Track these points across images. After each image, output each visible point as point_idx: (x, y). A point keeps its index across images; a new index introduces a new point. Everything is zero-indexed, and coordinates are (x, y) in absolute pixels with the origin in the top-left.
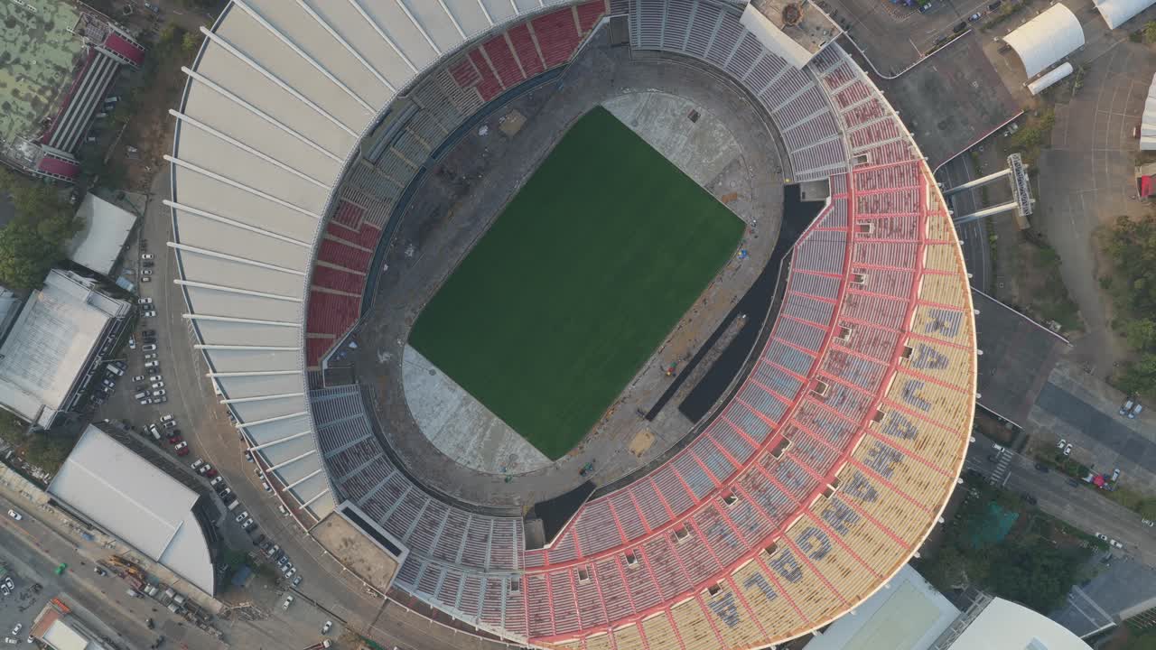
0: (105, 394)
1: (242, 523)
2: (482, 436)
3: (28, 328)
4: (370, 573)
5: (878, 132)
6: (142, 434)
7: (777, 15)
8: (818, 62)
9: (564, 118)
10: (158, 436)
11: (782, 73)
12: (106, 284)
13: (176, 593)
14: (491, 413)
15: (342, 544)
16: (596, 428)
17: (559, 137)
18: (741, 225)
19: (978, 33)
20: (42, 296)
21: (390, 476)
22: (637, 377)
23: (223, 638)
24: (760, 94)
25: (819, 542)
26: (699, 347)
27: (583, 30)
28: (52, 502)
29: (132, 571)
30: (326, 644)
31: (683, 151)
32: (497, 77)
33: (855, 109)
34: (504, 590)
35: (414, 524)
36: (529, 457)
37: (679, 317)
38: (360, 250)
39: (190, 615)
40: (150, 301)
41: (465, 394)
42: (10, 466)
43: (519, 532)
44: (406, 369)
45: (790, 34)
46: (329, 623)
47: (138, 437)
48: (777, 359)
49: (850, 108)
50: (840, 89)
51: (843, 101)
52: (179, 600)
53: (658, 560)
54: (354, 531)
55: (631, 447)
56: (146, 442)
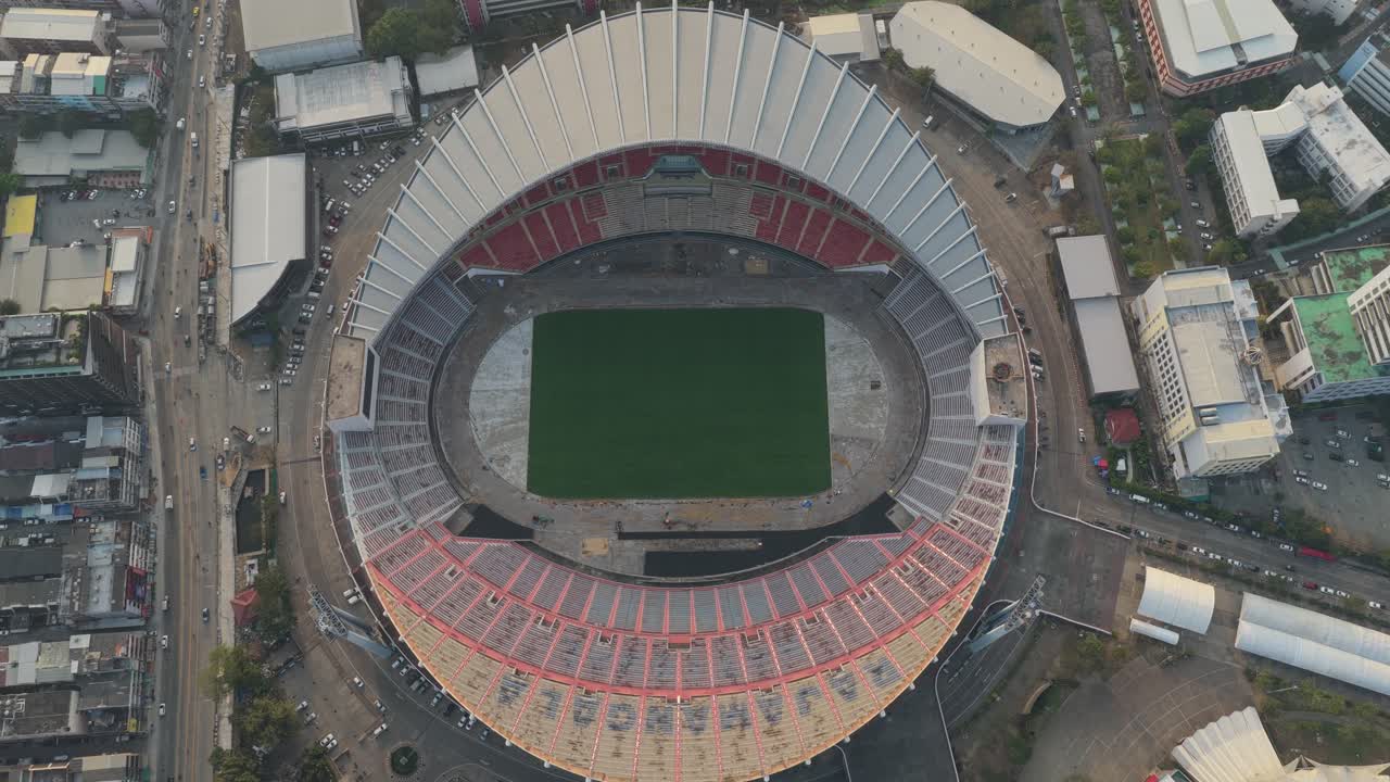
0: (333, 154)
1: (304, 311)
2: (504, 424)
3: (345, 72)
4: (336, 400)
5: (983, 513)
6: (322, 198)
7: (993, 363)
8: (994, 430)
9: (791, 297)
10: (328, 208)
11: (964, 417)
12: (415, 98)
13: (214, 305)
14: (528, 416)
15: (344, 364)
16: (579, 502)
17: (776, 305)
18: (828, 485)
19: (1134, 546)
20: (374, 65)
21: (420, 381)
22: (645, 501)
23: (202, 363)
24: (935, 418)
25: (626, 720)
26: (707, 529)
27: (864, 259)
28: (226, 173)
29: (211, 263)
30: (250, 438)
31: (844, 398)
32: (780, 229)
33: (984, 485)
34: (395, 521)
35: (396, 423)
36: (516, 469)
37: (717, 495)
38: (575, 235)
39: (204, 326)
40: (425, 135)
41: (528, 386)
42: (233, 134)
43: (451, 507)
44: (514, 331)
45: (990, 387)
46: (269, 429)
47: (317, 197)
48: (747, 595)
49: (982, 480)
50: (990, 462)
51: (982, 471)
52: (210, 310)
53: (510, 619)
54: (360, 365)
55: (587, 541)
56: (317, 205)
